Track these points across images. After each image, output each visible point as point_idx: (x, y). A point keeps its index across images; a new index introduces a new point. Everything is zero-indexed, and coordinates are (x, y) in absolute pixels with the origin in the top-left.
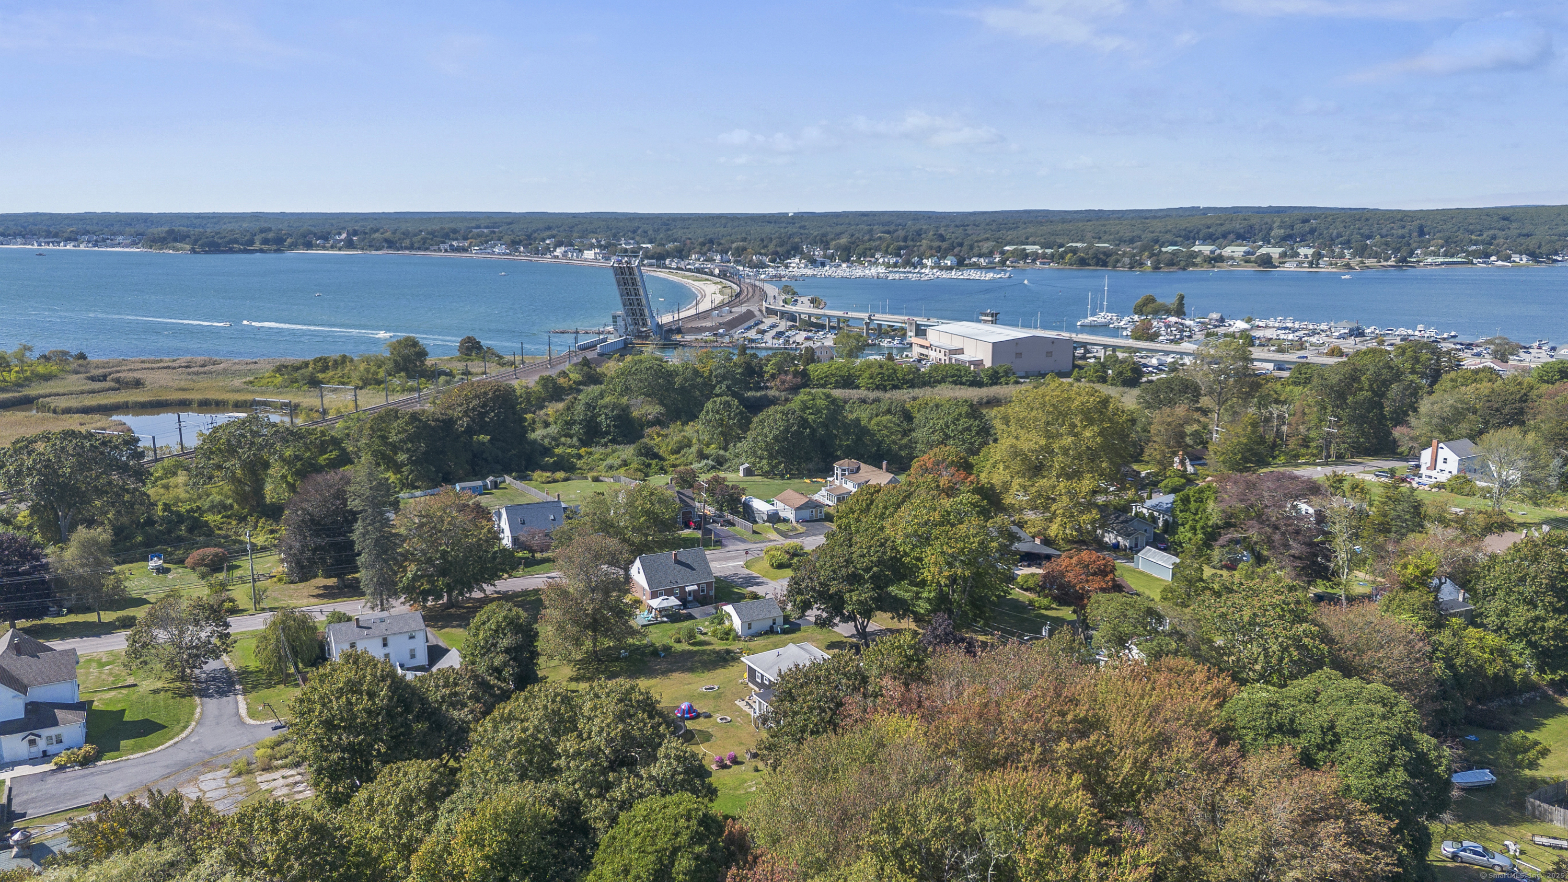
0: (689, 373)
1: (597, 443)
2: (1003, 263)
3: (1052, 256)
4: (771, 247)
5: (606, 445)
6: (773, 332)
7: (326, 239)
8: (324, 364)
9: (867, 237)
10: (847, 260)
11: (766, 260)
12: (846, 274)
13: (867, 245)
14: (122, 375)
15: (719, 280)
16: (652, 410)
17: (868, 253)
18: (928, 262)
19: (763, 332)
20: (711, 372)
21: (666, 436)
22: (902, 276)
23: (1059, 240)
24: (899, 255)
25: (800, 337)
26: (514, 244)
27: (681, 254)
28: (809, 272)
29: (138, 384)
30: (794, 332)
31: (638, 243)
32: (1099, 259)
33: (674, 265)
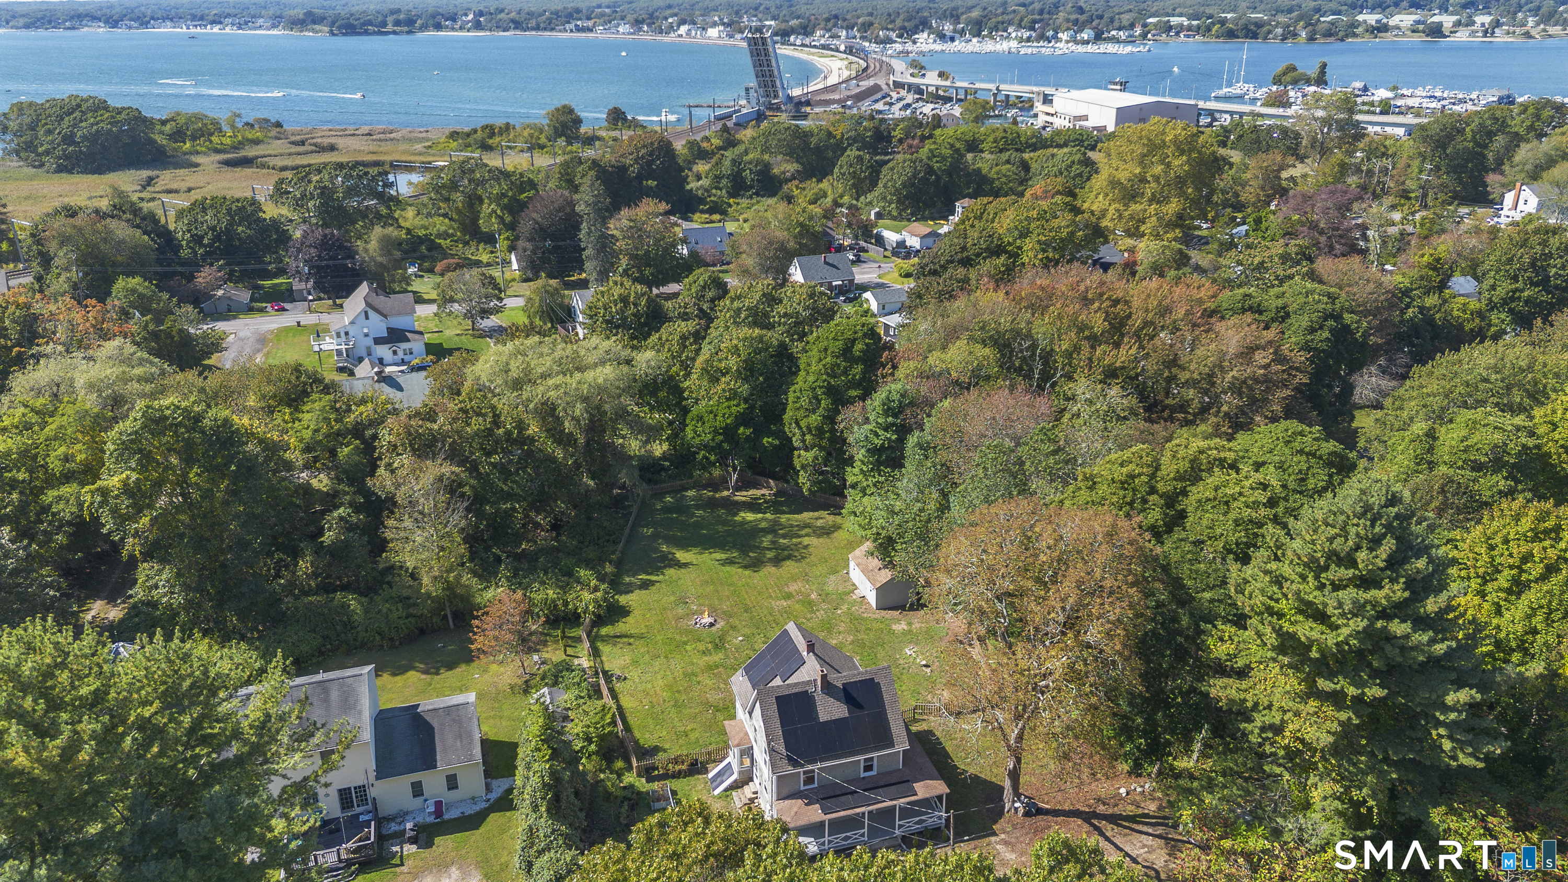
0: (823, 135)
1: (743, 196)
2: (1144, 36)
3: (1199, 27)
4: (899, 22)
5: (751, 197)
6: (900, 105)
7: (454, 20)
8: (491, 131)
9: (1000, 11)
10: (978, 35)
11: (893, 35)
12: (977, 49)
13: (1000, 18)
14: (319, 140)
15: (844, 56)
16: (791, 167)
17: (1000, 27)
18: (1064, 36)
19: (891, 104)
20: (843, 135)
21: (804, 189)
22: (1035, 51)
23: (1209, 11)
24: (1032, 28)
25: (928, 109)
26: (637, 23)
27: (806, 30)
28: (938, 47)
29: (332, 148)
30: (921, 104)
31: (760, 20)
32: (1249, 30)
33: (798, 42)
